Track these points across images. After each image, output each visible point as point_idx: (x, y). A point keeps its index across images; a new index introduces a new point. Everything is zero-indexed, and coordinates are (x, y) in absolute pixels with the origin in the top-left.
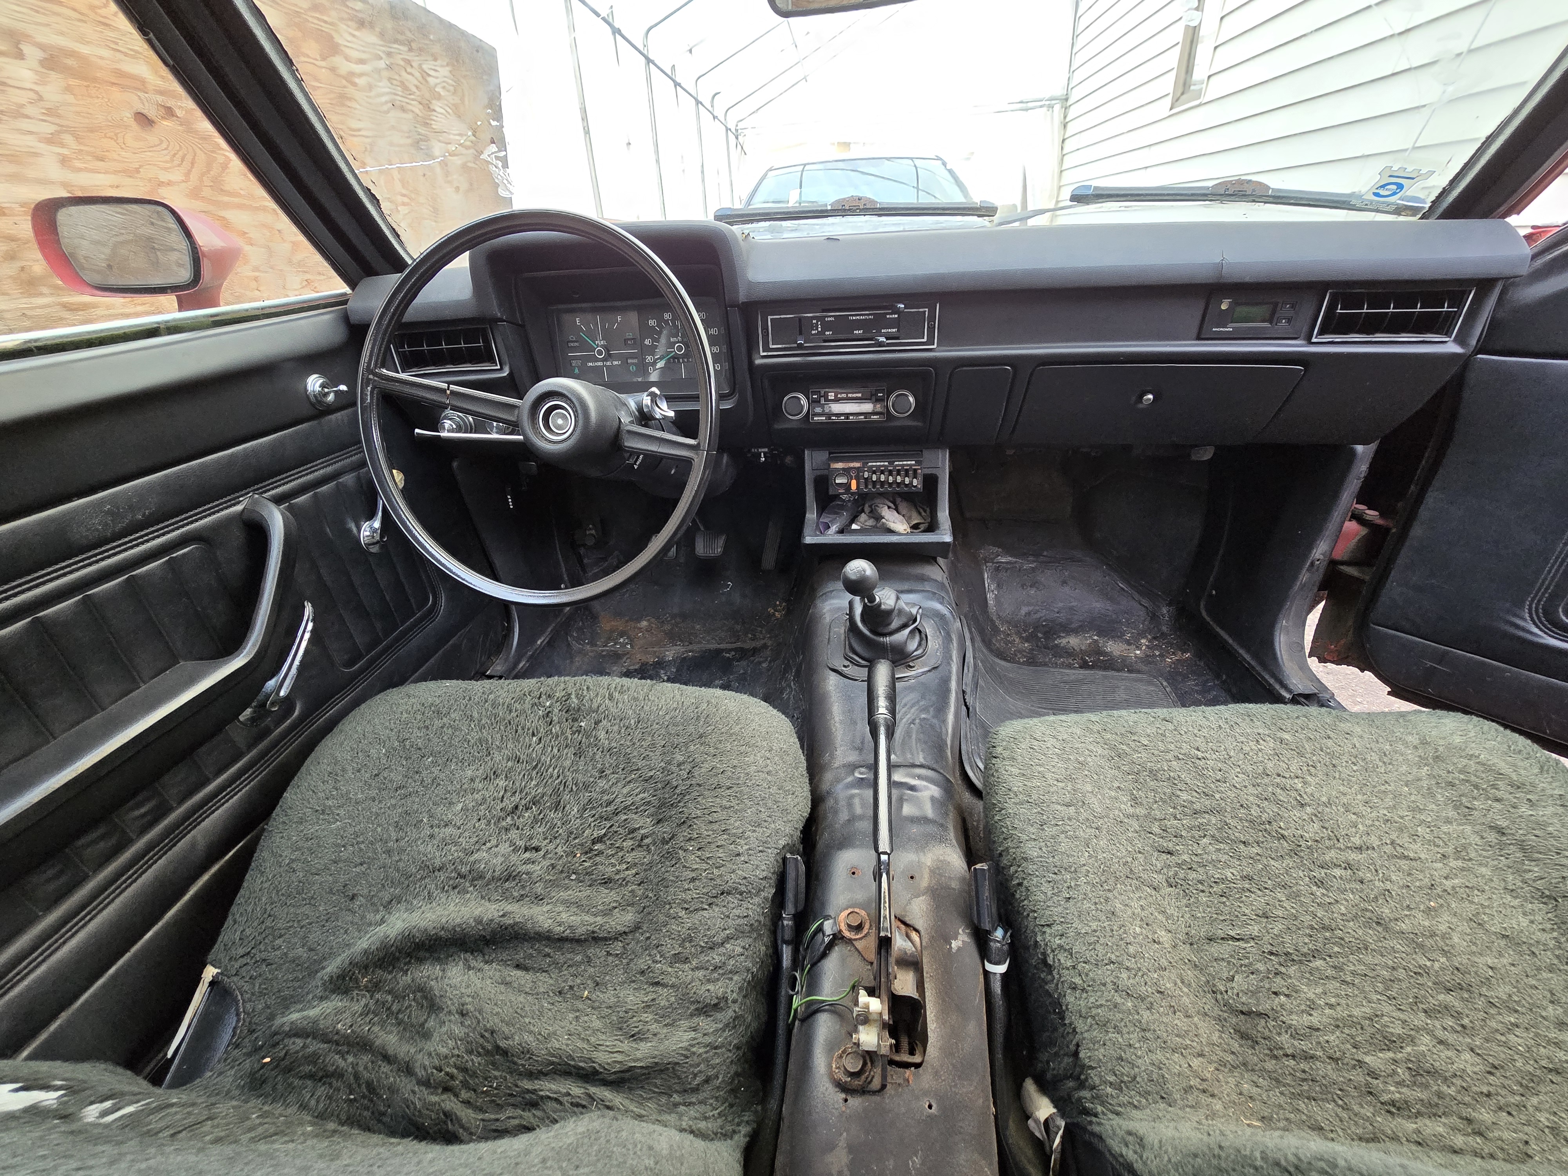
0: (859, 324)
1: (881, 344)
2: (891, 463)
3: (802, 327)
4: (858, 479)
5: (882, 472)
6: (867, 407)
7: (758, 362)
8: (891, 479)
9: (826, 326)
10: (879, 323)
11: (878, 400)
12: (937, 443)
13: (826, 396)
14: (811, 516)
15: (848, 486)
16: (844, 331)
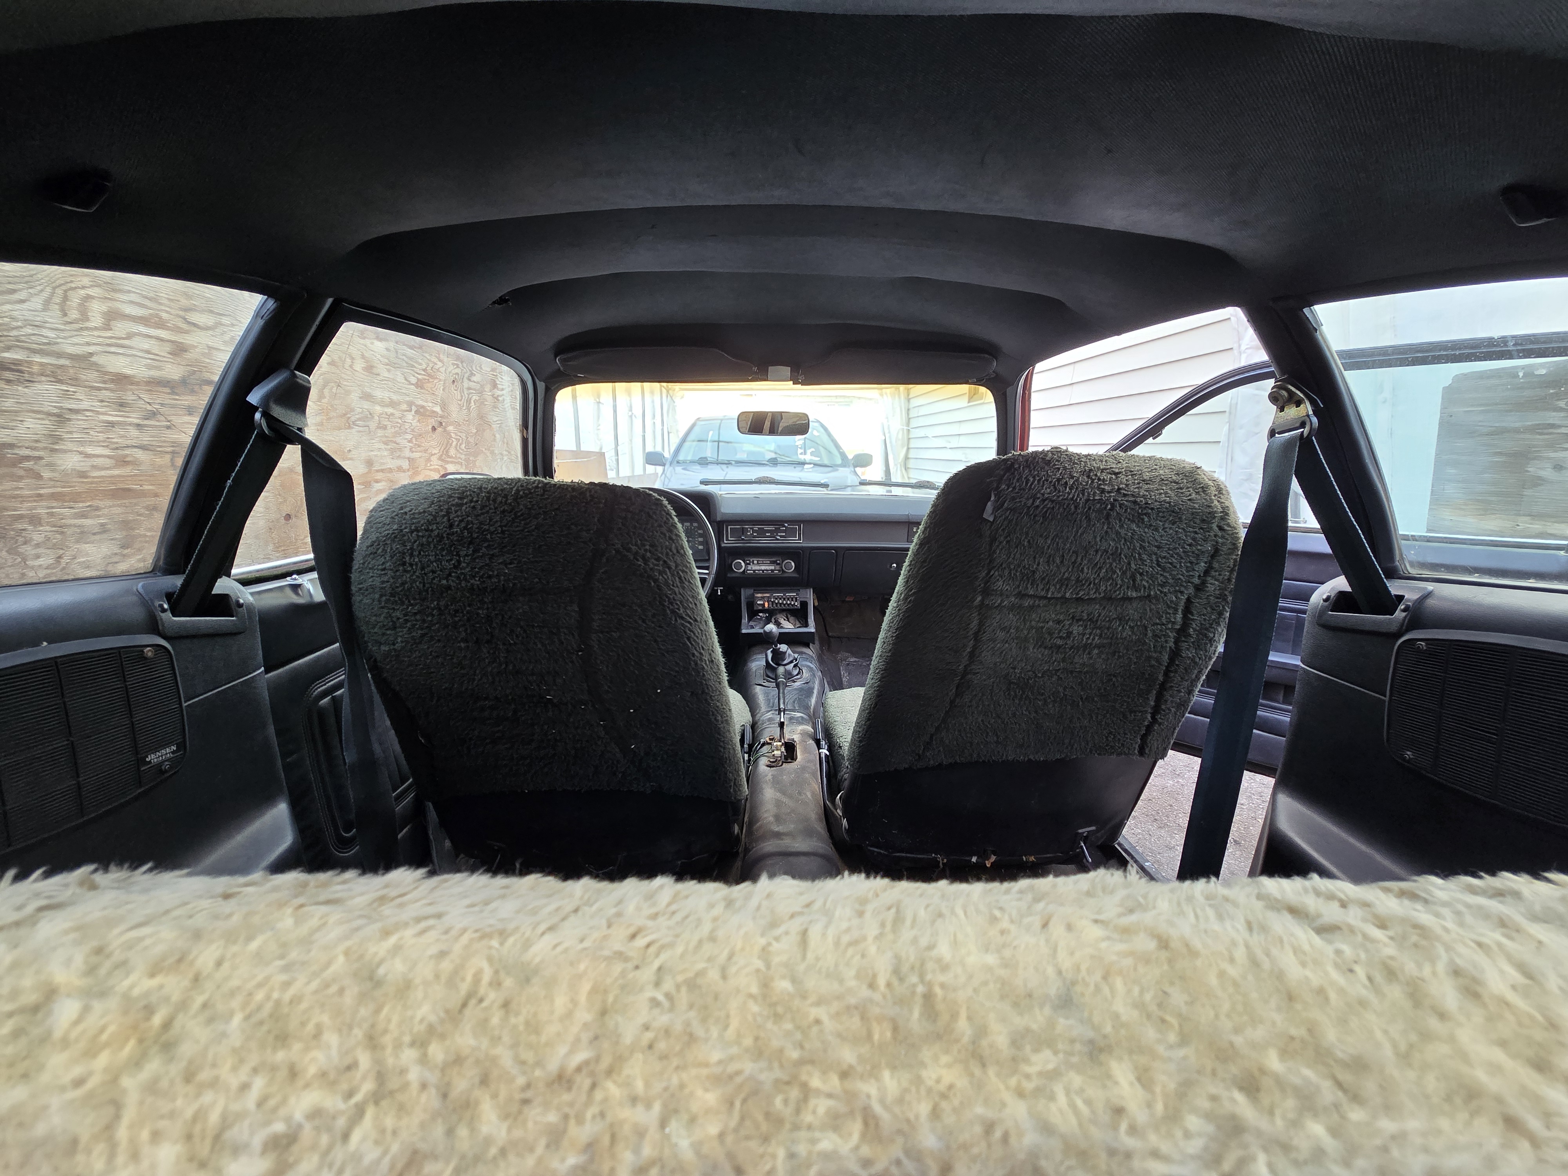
0: (768, 531)
1: (778, 540)
2: (784, 595)
3: (743, 531)
4: (768, 602)
5: (780, 599)
6: (773, 568)
7: (723, 545)
8: (785, 602)
9: (754, 531)
10: (777, 530)
11: (778, 564)
12: (807, 586)
13: (753, 561)
14: (745, 620)
15: (764, 605)
16: (762, 533)
